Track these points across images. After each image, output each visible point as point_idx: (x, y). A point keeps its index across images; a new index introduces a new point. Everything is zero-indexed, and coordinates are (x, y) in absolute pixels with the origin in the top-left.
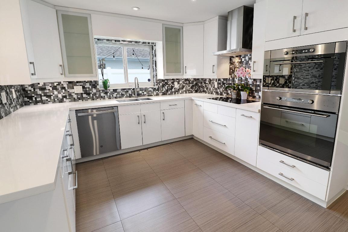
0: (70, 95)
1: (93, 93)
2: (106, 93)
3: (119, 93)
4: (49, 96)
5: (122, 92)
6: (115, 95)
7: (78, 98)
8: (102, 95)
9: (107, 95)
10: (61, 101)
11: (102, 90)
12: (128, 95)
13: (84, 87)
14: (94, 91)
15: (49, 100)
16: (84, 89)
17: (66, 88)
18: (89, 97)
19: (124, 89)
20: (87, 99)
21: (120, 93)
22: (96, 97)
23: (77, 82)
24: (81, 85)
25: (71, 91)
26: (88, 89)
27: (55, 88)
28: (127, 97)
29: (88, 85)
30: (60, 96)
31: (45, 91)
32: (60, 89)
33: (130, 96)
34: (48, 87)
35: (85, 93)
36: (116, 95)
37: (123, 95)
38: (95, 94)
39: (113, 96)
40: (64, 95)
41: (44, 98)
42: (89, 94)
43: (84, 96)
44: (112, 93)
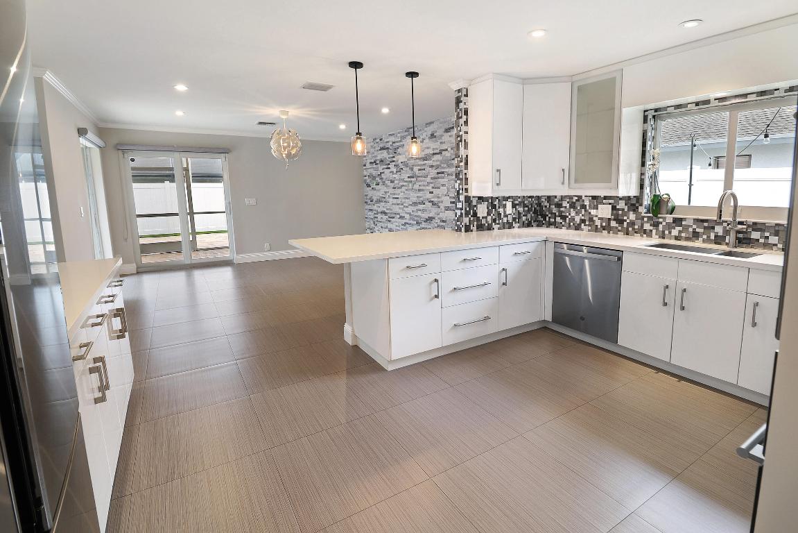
0: (591, 220)
1: (628, 221)
2: (656, 225)
3: (686, 228)
4: (564, 218)
5: (694, 227)
6: (675, 232)
7: (601, 226)
8: (647, 226)
9: (657, 230)
10: (578, 228)
11: (648, 217)
12: (712, 237)
13: (614, 208)
14: (632, 216)
15: (563, 223)
16: (615, 212)
17: (588, 207)
18: (620, 228)
19: (703, 221)
20: (616, 231)
21: (691, 230)
22: (634, 229)
23: (605, 198)
24: (610, 204)
25: (593, 212)
26: (620, 212)
27: (573, 206)
28: (708, 240)
29: (621, 205)
30: (577, 219)
31: (562, 209)
32: (579, 208)
33: (719, 240)
34: (565, 204)
35: (614, 220)
36: (680, 232)
37: (696, 235)
38: (632, 224)
39: (670, 233)
40: (583, 218)
41: (558, 219)
42: (621, 222)
43: (613, 224)
44: (669, 227)
